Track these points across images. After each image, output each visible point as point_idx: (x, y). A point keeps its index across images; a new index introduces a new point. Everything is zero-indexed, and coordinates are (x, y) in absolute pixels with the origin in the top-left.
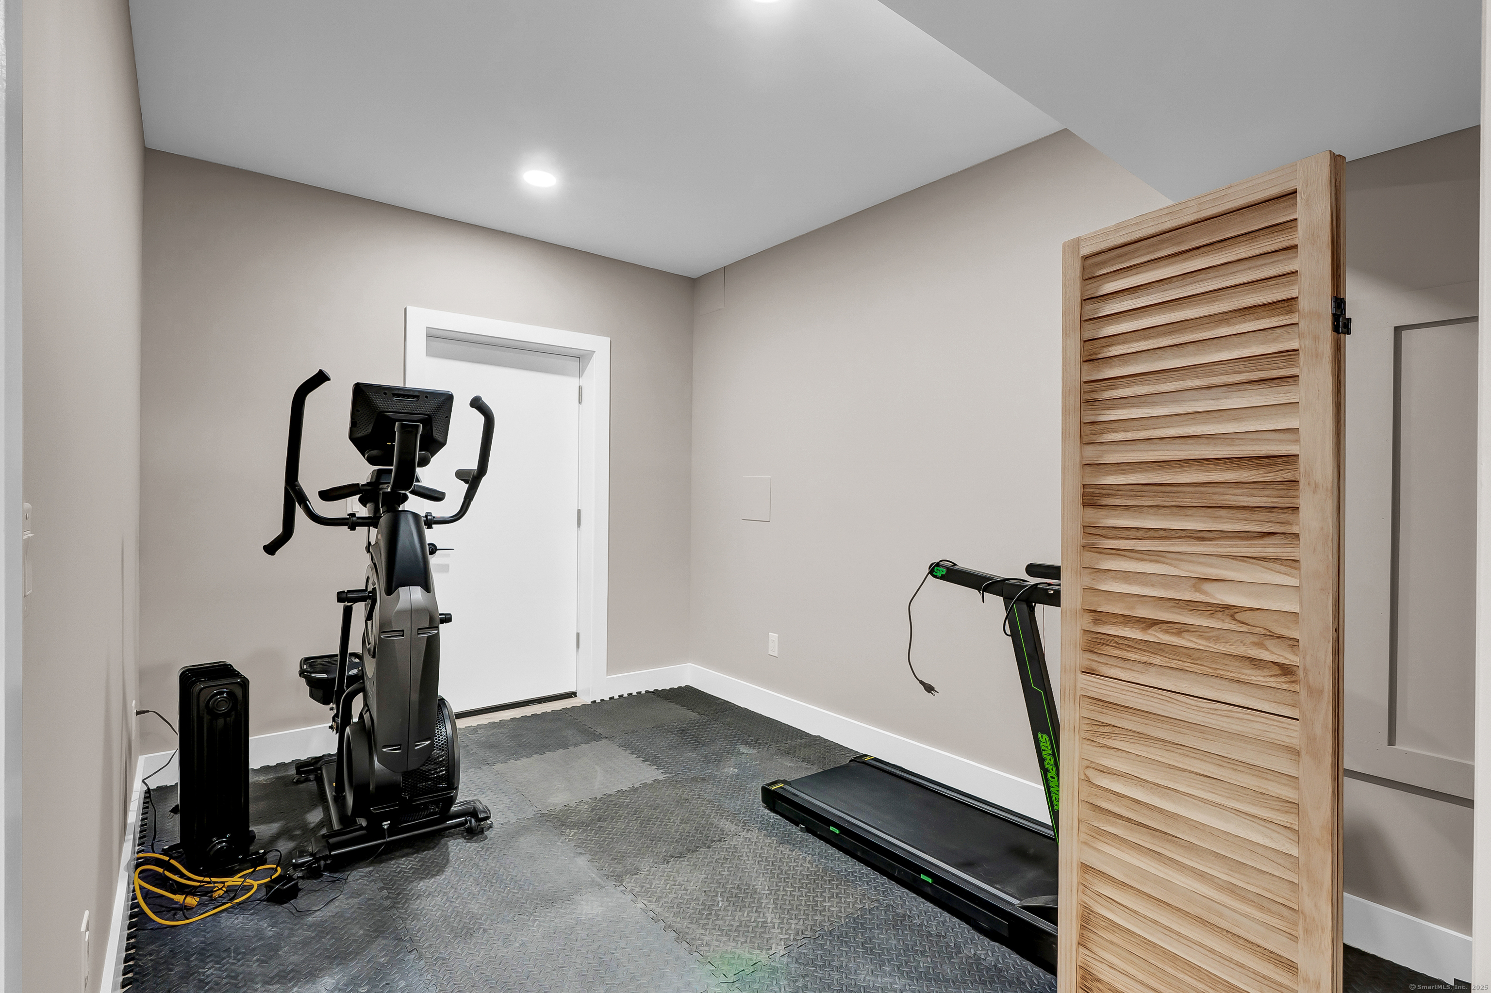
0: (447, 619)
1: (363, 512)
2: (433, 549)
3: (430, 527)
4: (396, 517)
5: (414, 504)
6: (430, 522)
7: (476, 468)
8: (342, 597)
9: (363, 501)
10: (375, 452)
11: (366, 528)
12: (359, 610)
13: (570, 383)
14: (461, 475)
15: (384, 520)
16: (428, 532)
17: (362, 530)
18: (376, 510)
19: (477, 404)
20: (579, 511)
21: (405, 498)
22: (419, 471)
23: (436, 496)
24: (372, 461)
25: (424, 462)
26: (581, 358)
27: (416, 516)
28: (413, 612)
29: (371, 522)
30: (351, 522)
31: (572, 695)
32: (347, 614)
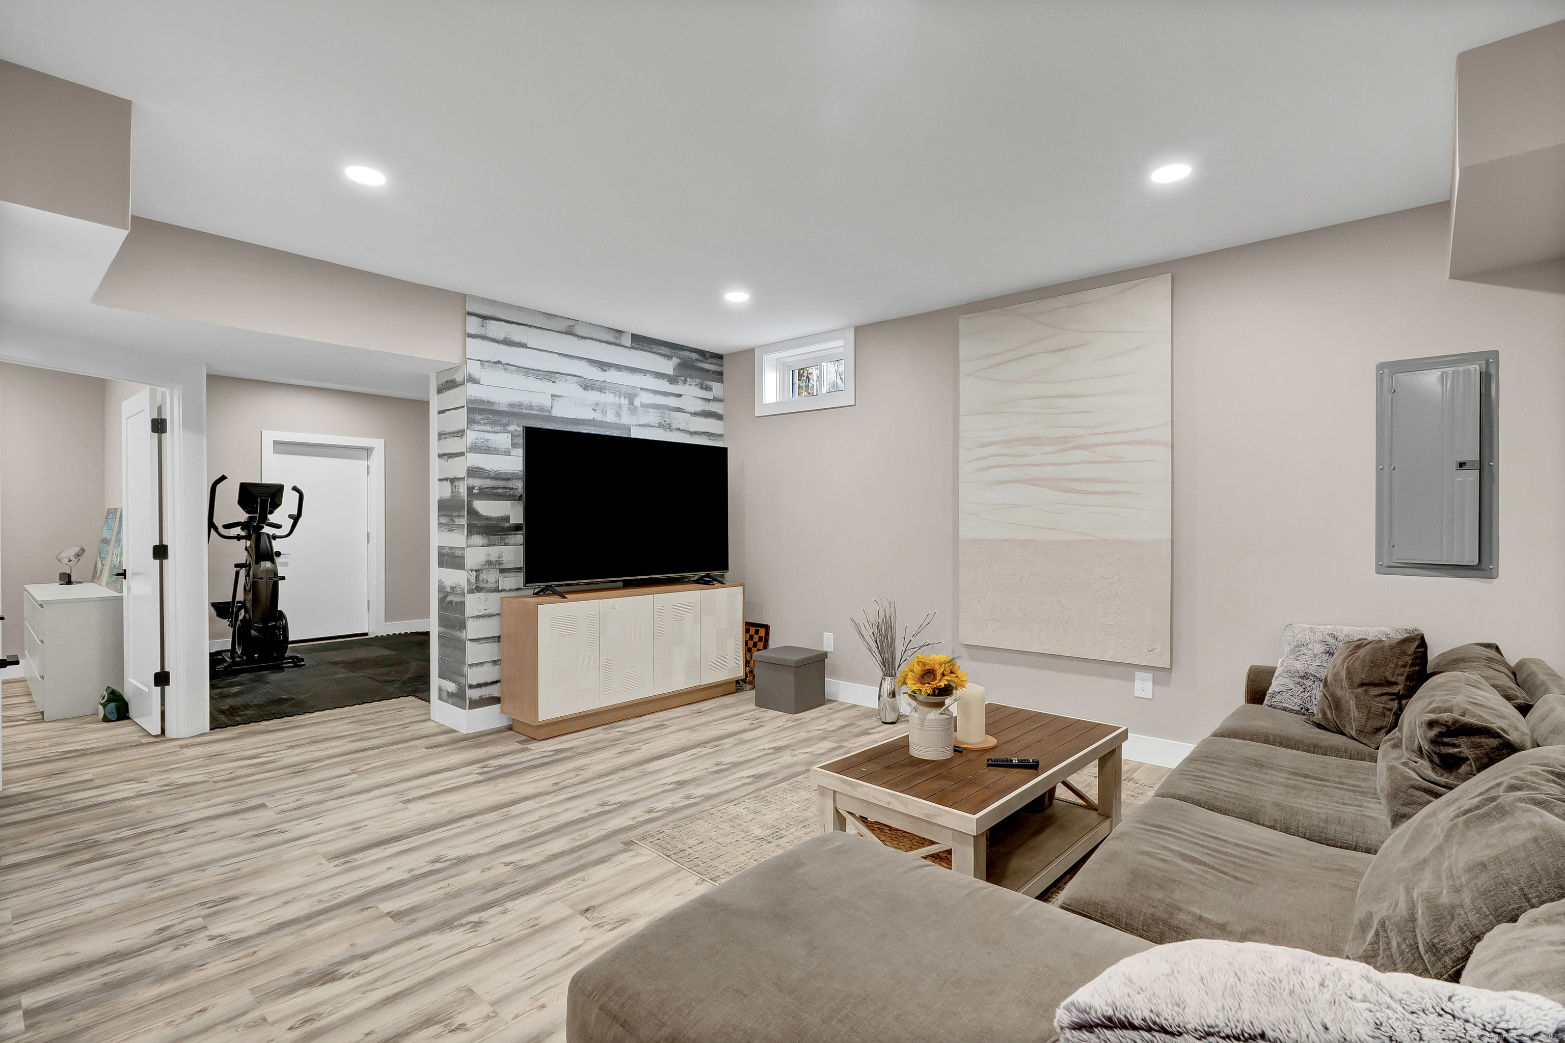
0: (283, 578)
1: (243, 534)
2: (278, 554)
3: (275, 539)
4: (259, 536)
5: (267, 530)
6: (275, 537)
7: (296, 514)
8: (236, 566)
9: (242, 529)
10: (249, 509)
11: (245, 540)
12: (243, 572)
13: (363, 464)
14: (290, 516)
15: (253, 536)
16: (273, 542)
17: (243, 541)
18: (249, 533)
19: (295, 489)
20: (368, 534)
21: (263, 527)
22: (269, 516)
23: (278, 526)
24: (247, 512)
25: (271, 512)
26: (368, 451)
27: (268, 535)
28: (267, 571)
29: (247, 538)
30: (238, 538)
31: (367, 634)
32: (237, 574)
